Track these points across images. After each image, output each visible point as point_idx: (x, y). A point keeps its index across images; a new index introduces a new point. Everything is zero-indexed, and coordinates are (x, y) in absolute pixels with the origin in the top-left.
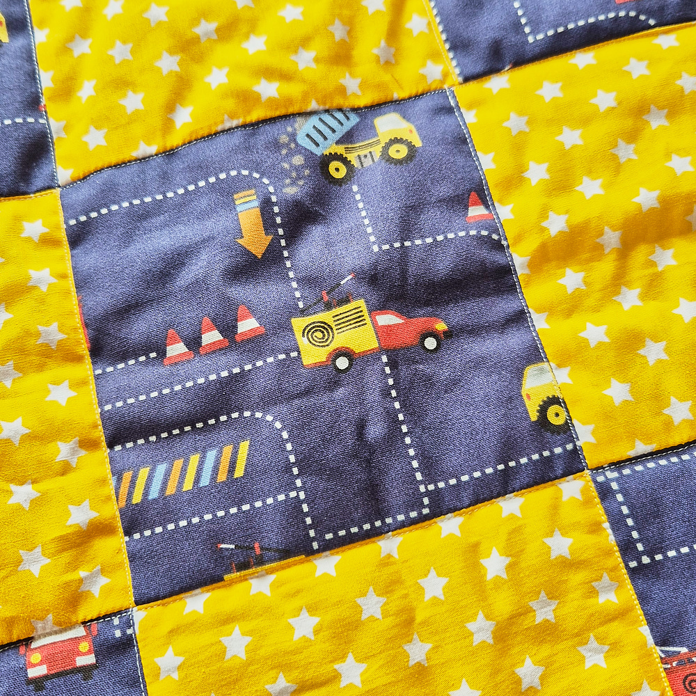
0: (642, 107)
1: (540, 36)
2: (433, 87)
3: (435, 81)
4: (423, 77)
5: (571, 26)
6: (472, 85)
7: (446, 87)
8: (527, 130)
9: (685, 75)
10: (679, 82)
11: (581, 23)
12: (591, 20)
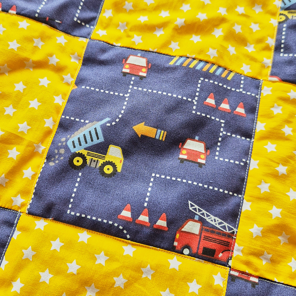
0: (88, 282)
1: (73, 213)
2: (13, 208)
3: (15, 206)
4: (12, 201)
5: (89, 217)
6: (31, 218)
7: (19, 211)
8: (31, 260)
9: (121, 276)
10: (115, 278)
11: (94, 218)
12: (100, 220)
